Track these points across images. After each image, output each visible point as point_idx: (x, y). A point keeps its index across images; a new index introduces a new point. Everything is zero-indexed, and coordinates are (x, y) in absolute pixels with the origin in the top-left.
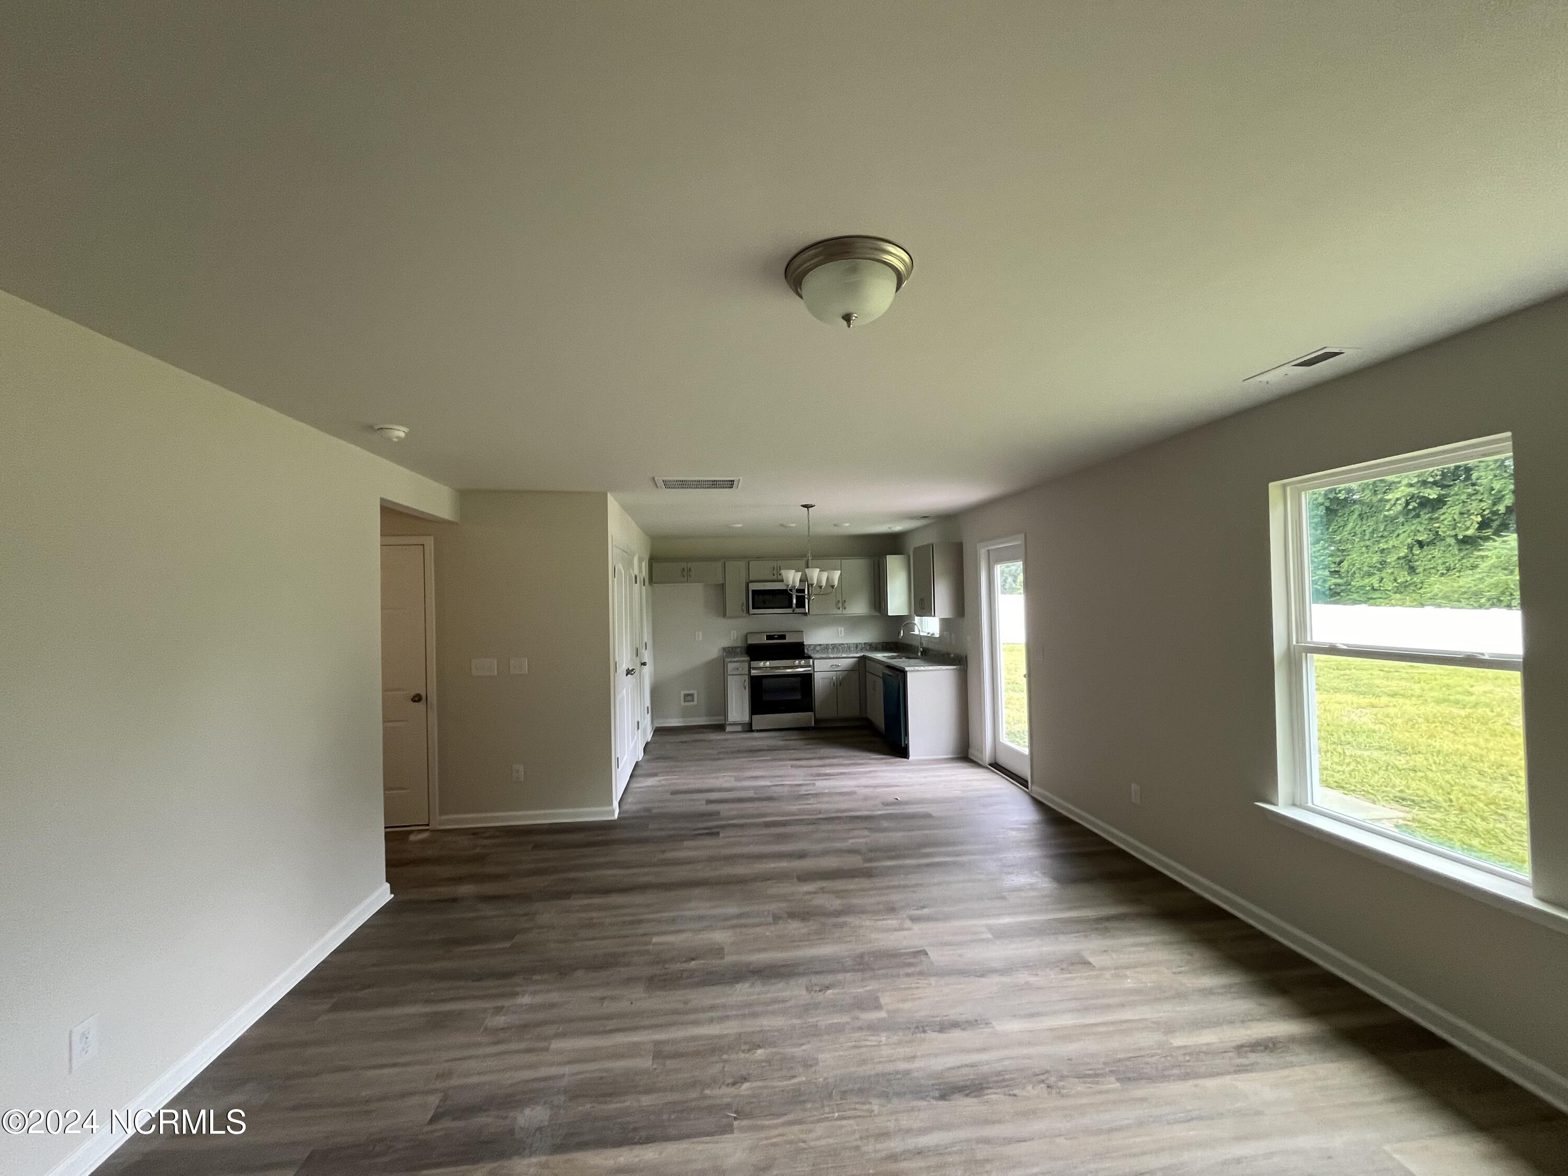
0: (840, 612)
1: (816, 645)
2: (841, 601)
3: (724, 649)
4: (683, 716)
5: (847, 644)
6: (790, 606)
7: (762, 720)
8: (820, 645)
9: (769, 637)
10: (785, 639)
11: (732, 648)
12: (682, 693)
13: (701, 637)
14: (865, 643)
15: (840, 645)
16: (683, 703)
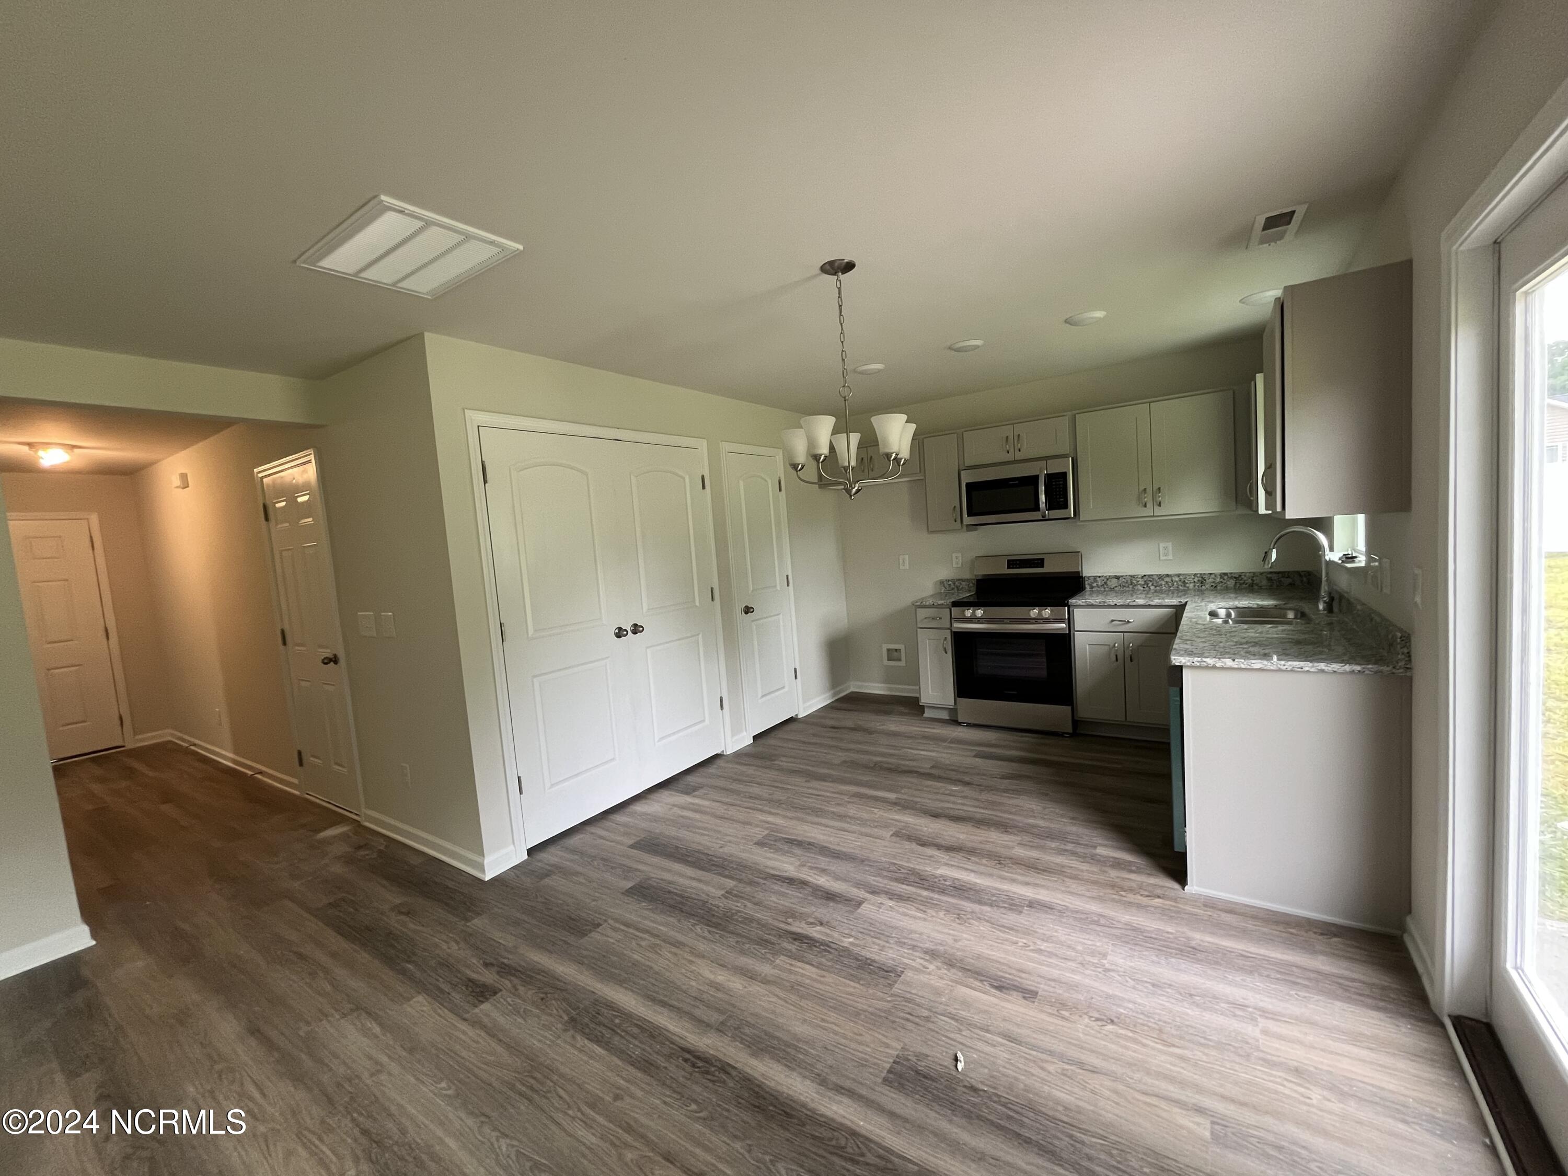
0: (1148, 511)
1: (1109, 578)
2: (1149, 490)
3: (942, 582)
4: (887, 680)
5: (1179, 575)
6: (1037, 508)
7: (971, 707)
8: (1117, 578)
9: (1012, 564)
10: (1042, 566)
11: (953, 581)
12: (885, 647)
13: (907, 562)
14: (1223, 575)
15: (1161, 577)
16: (886, 662)
